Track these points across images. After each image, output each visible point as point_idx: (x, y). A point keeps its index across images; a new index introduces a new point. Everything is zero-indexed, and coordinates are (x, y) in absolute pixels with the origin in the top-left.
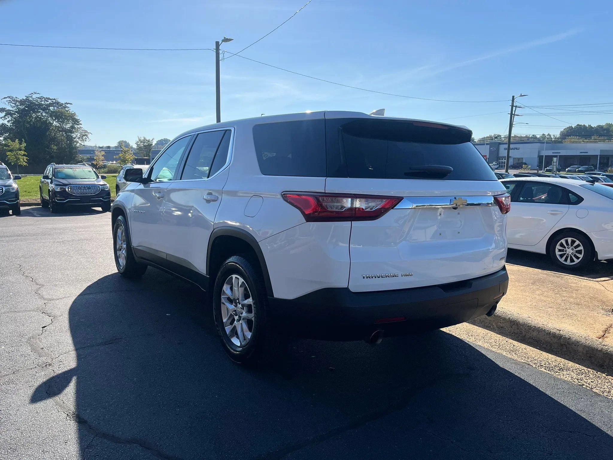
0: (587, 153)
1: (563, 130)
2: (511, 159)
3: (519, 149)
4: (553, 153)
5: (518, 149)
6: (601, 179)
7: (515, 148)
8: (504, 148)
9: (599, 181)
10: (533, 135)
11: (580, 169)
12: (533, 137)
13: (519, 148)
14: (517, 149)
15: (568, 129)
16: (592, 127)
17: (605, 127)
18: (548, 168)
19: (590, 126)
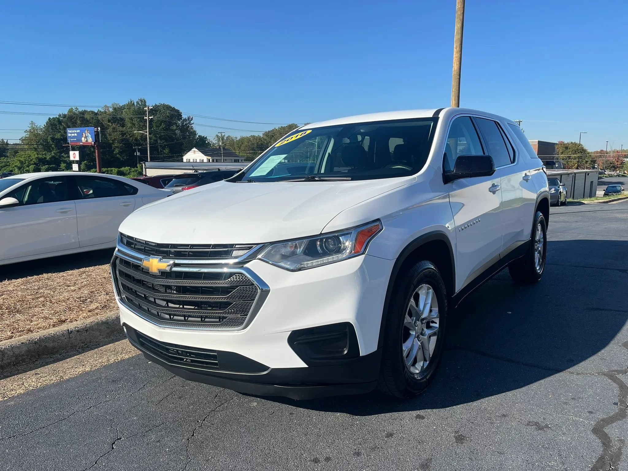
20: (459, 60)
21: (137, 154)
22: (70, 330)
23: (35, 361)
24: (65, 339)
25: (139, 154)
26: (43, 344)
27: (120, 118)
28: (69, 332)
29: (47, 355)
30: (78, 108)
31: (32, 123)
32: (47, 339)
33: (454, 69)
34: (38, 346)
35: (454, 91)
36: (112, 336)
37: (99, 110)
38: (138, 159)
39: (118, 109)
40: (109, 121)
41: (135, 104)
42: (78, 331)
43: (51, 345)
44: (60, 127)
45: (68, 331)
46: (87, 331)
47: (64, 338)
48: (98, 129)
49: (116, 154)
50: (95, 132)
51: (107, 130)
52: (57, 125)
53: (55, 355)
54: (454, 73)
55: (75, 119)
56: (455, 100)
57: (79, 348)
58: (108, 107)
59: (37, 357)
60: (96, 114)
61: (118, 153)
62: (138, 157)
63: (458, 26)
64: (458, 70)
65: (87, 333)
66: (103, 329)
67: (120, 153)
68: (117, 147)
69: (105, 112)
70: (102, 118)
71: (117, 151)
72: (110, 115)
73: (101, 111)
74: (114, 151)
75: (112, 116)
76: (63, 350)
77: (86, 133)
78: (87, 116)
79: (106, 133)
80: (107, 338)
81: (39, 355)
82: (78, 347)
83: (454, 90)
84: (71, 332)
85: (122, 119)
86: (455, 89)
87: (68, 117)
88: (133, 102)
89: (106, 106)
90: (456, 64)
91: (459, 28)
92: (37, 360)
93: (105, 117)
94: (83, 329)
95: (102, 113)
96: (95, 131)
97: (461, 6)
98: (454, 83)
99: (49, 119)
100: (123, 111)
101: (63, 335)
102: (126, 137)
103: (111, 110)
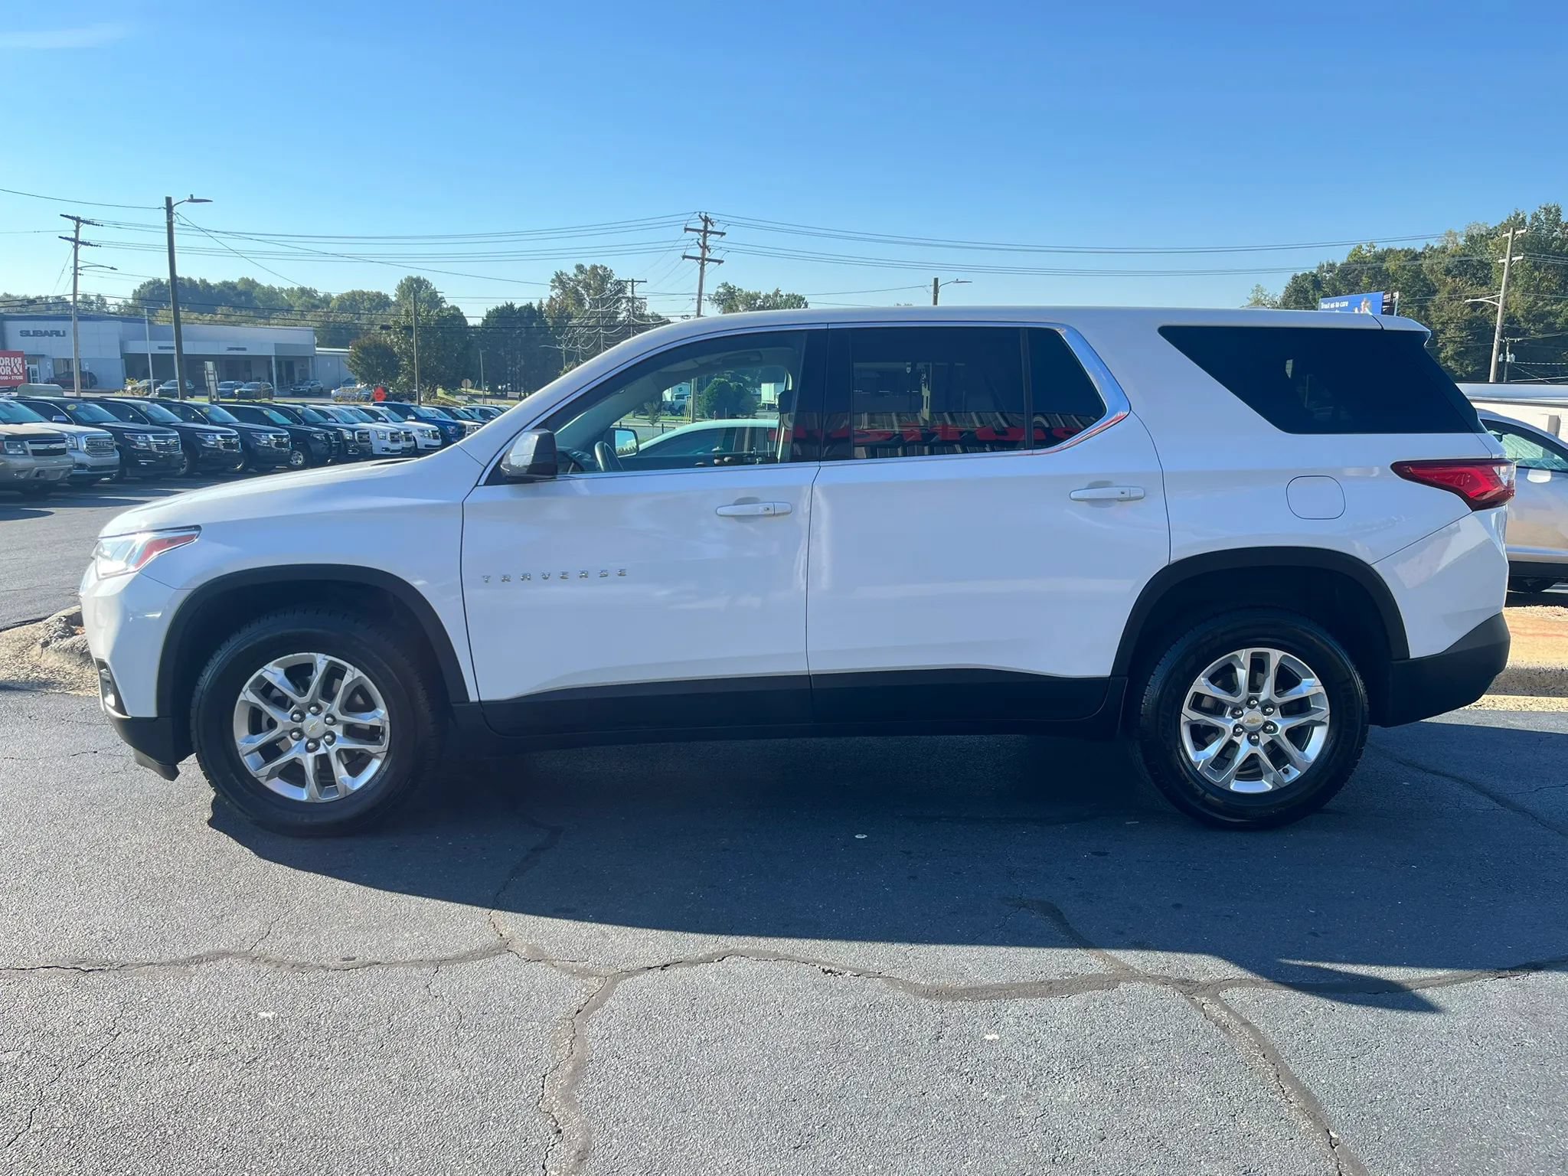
0: (244, 349)
1: (139, 288)
2: (48, 363)
3: (64, 335)
4: (160, 348)
5: (62, 334)
6: (380, 413)
7: (51, 331)
8: (21, 332)
9: (379, 419)
10: (58, 297)
11: (242, 389)
12: (57, 301)
13: (64, 332)
14: (57, 334)
15: (152, 286)
16: (208, 285)
17: (240, 287)
18: (162, 387)
19: (203, 281)
21: (1505, 358)
25: (1511, 359)
27: (1480, 262)
30: (1375, 244)
31: (1258, 289)
37: (1428, 245)
38: (1505, 372)
39: (1479, 239)
40: (1448, 272)
41: (1528, 220)
44: (1315, 295)
48: (1392, 297)
49: (1446, 359)
50: (1384, 304)
51: (1434, 298)
52: (1309, 292)
55: (1356, 272)
58: (1455, 235)
60: (1416, 257)
61: (1452, 358)
62: (1506, 368)
67: (1459, 356)
68: (1451, 340)
69: (1444, 250)
70: (1433, 265)
71: (1449, 350)
72: (1453, 256)
73: (1433, 247)
74: (1440, 350)
75: (1457, 259)
77: (1362, 307)
78: (1390, 265)
79: (1429, 304)
85: (1485, 264)
87: (1341, 270)
88: (1521, 216)
89: (1450, 234)
93: (1440, 263)
95: (1434, 252)
96: (1385, 301)
99: (1295, 278)
100: (1490, 244)
102: (1482, 312)
103: (1461, 241)
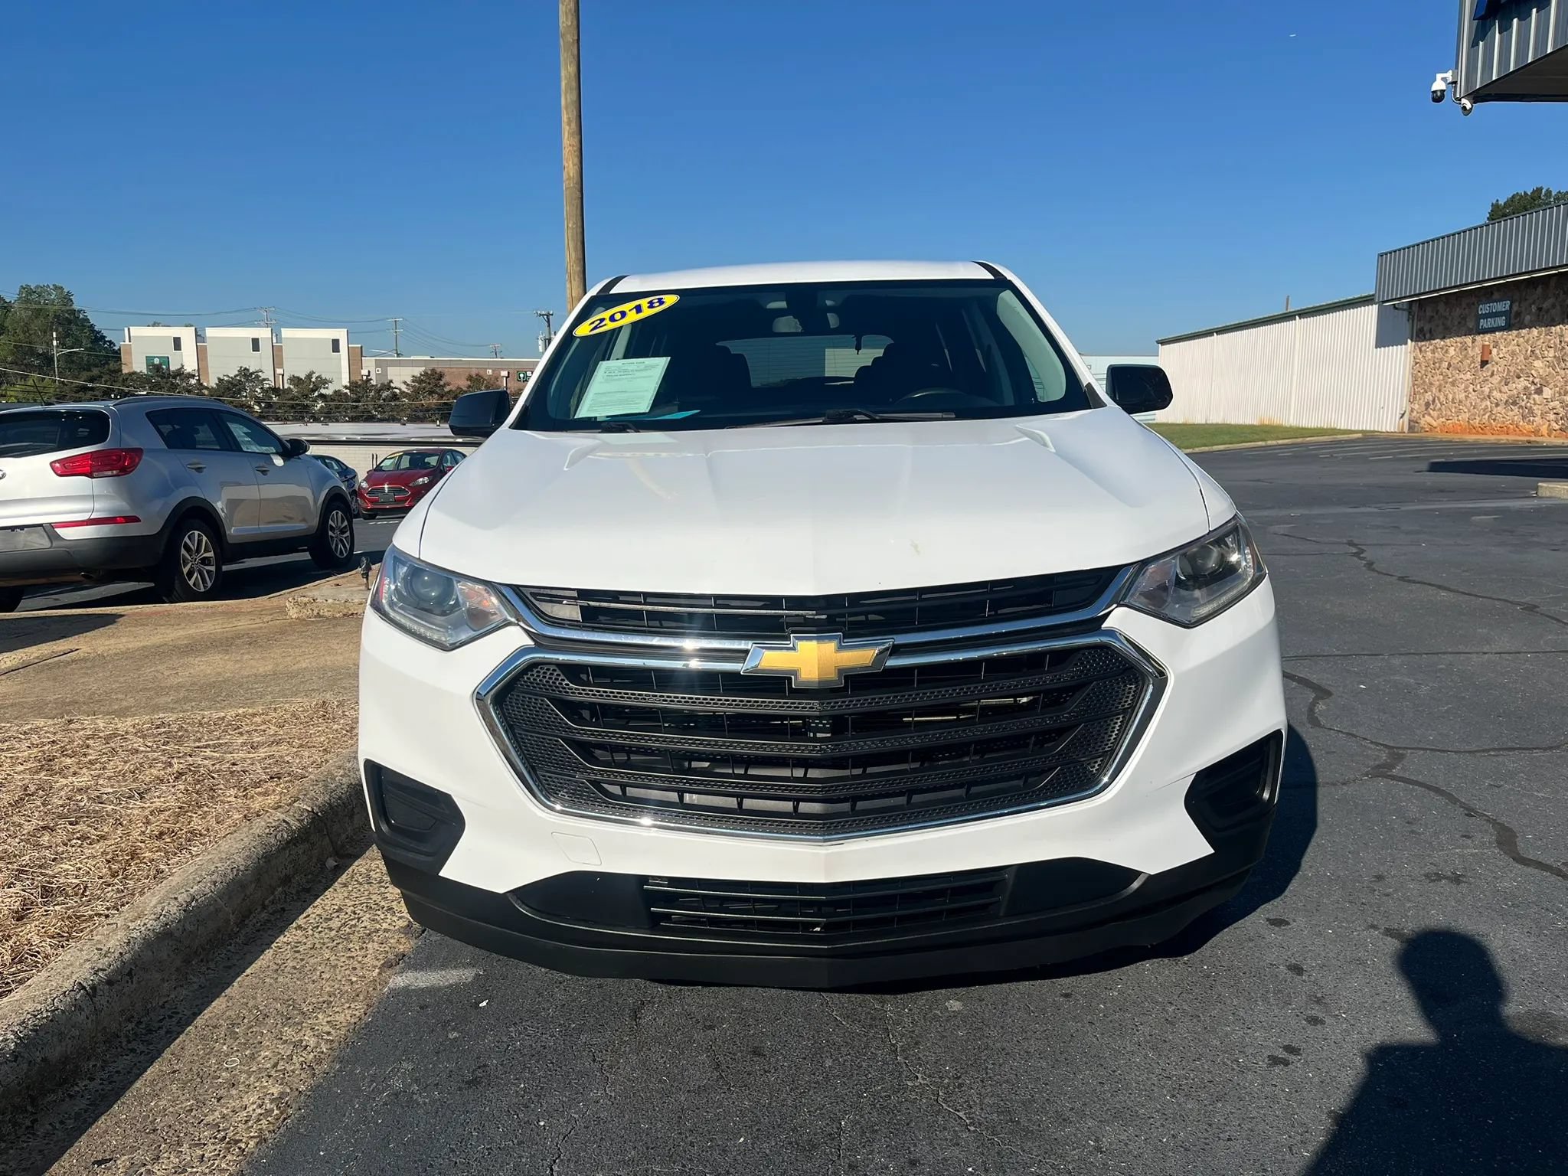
20: (577, 153)
22: (85, 984)
23: (29, 1124)
24: (87, 1018)
26: (38, 1056)
28: (88, 994)
29: (53, 1091)
32: (41, 1034)
33: (568, 174)
34: (25, 1066)
35: (573, 228)
36: (191, 976)
42: (110, 982)
43: (55, 1053)
45: (84, 988)
46: (130, 974)
47: (83, 1017)
53: (77, 1084)
54: (569, 184)
56: (576, 250)
57: (129, 1042)
59: (29, 1108)
63: (567, 71)
64: (577, 178)
65: (132, 982)
66: (165, 957)
76: (89, 1059)
80: (181, 986)
81: (33, 1101)
82: (124, 1041)
83: (570, 225)
84: (94, 988)
86: (574, 223)
90: (570, 162)
91: (573, 75)
92: (36, 1120)
94: (117, 971)
97: (572, 22)
98: (568, 209)
101: (77, 1006)
